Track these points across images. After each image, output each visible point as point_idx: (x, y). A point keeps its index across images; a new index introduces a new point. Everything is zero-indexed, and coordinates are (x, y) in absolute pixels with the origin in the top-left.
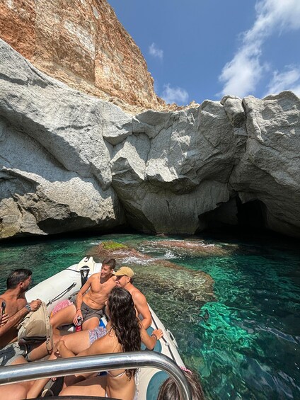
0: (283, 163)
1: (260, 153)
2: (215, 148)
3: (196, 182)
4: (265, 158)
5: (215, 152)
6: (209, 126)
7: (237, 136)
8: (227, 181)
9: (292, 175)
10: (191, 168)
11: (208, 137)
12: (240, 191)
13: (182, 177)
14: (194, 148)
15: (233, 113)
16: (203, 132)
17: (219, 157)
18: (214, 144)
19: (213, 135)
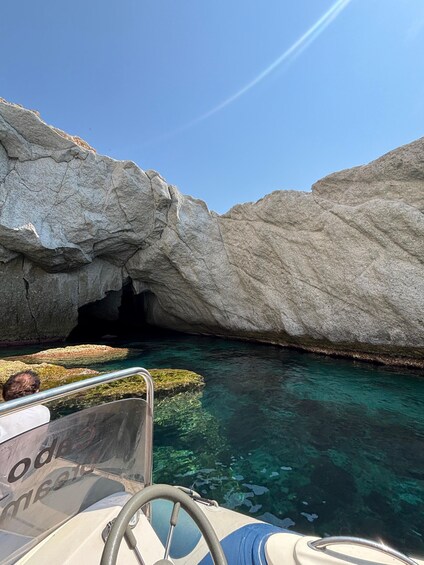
0: (192, 261)
1: (176, 246)
2: (128, 222)
3: (88, 258)
4: (179, 251)
5: (127, 227)
6: (129, 194)
7: (157, 220)
8: (124, 265)
9: (197, 273)
10: (90, 237)
11: (124, 206)
12: (136, 279)
13: (72, 246)
14: (101, 212)
15: (161, 196)
16: (118, 197)
17: (129, 234)
18: (130, 217)
19: (130, 206)
